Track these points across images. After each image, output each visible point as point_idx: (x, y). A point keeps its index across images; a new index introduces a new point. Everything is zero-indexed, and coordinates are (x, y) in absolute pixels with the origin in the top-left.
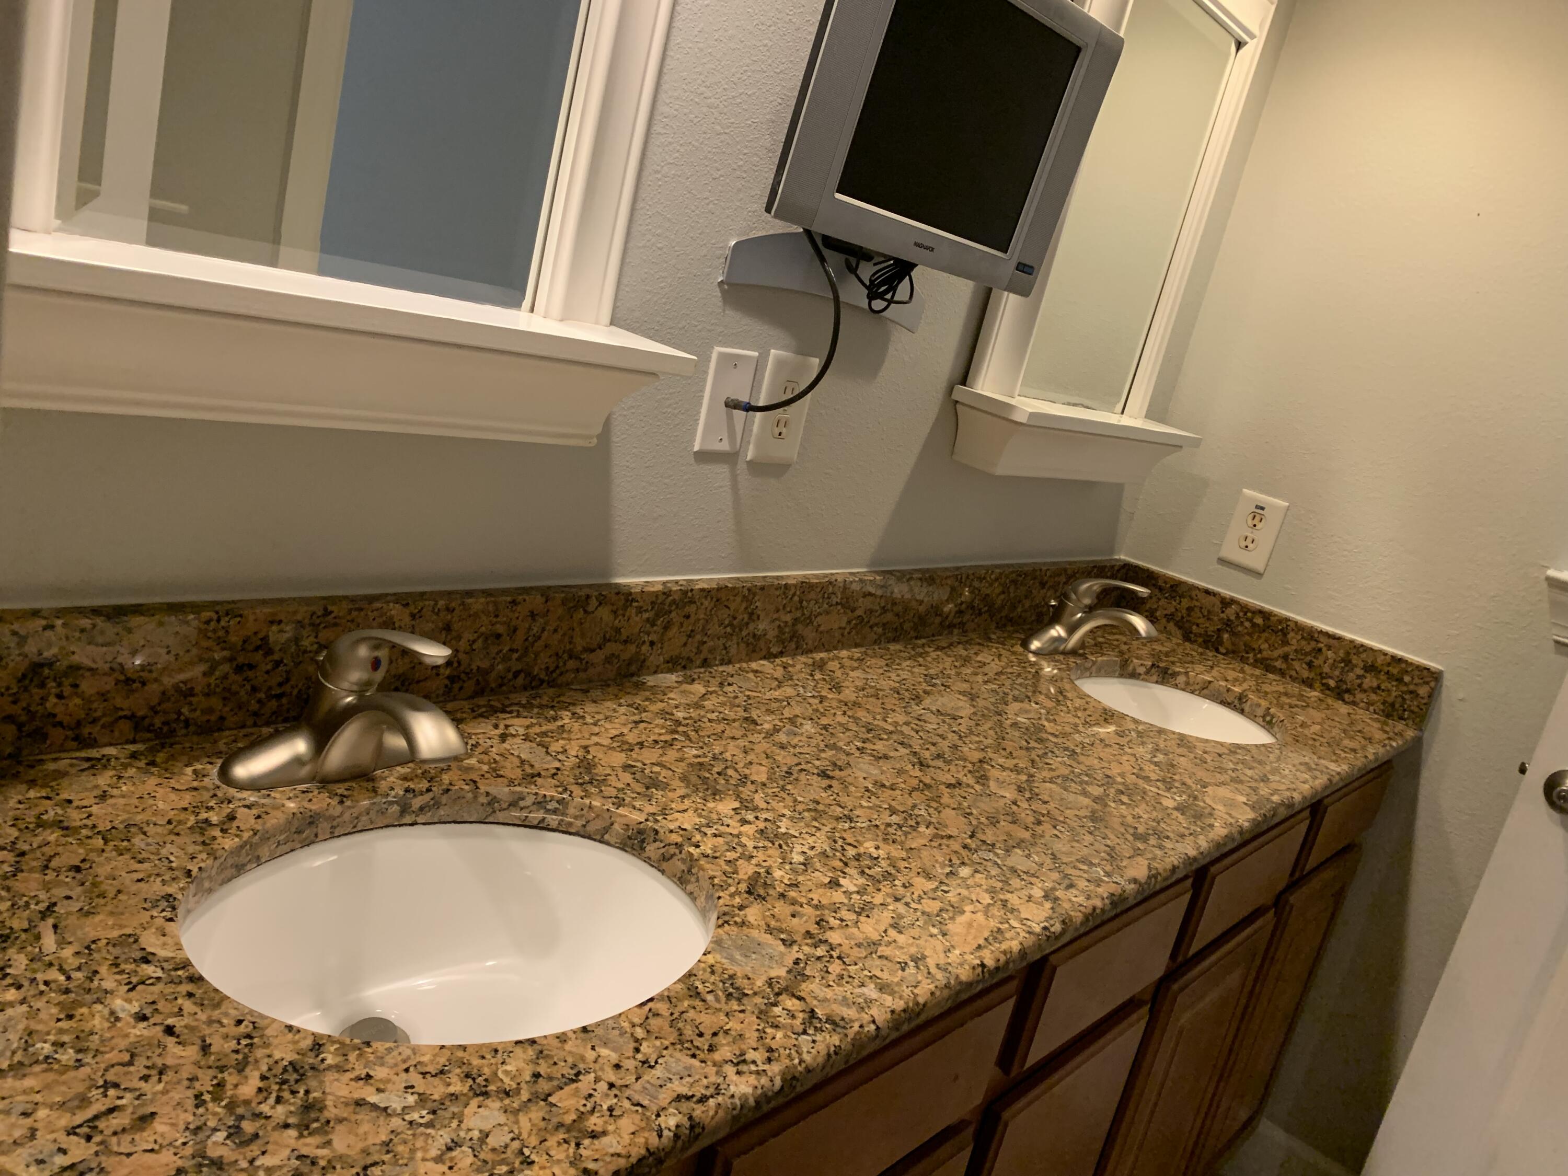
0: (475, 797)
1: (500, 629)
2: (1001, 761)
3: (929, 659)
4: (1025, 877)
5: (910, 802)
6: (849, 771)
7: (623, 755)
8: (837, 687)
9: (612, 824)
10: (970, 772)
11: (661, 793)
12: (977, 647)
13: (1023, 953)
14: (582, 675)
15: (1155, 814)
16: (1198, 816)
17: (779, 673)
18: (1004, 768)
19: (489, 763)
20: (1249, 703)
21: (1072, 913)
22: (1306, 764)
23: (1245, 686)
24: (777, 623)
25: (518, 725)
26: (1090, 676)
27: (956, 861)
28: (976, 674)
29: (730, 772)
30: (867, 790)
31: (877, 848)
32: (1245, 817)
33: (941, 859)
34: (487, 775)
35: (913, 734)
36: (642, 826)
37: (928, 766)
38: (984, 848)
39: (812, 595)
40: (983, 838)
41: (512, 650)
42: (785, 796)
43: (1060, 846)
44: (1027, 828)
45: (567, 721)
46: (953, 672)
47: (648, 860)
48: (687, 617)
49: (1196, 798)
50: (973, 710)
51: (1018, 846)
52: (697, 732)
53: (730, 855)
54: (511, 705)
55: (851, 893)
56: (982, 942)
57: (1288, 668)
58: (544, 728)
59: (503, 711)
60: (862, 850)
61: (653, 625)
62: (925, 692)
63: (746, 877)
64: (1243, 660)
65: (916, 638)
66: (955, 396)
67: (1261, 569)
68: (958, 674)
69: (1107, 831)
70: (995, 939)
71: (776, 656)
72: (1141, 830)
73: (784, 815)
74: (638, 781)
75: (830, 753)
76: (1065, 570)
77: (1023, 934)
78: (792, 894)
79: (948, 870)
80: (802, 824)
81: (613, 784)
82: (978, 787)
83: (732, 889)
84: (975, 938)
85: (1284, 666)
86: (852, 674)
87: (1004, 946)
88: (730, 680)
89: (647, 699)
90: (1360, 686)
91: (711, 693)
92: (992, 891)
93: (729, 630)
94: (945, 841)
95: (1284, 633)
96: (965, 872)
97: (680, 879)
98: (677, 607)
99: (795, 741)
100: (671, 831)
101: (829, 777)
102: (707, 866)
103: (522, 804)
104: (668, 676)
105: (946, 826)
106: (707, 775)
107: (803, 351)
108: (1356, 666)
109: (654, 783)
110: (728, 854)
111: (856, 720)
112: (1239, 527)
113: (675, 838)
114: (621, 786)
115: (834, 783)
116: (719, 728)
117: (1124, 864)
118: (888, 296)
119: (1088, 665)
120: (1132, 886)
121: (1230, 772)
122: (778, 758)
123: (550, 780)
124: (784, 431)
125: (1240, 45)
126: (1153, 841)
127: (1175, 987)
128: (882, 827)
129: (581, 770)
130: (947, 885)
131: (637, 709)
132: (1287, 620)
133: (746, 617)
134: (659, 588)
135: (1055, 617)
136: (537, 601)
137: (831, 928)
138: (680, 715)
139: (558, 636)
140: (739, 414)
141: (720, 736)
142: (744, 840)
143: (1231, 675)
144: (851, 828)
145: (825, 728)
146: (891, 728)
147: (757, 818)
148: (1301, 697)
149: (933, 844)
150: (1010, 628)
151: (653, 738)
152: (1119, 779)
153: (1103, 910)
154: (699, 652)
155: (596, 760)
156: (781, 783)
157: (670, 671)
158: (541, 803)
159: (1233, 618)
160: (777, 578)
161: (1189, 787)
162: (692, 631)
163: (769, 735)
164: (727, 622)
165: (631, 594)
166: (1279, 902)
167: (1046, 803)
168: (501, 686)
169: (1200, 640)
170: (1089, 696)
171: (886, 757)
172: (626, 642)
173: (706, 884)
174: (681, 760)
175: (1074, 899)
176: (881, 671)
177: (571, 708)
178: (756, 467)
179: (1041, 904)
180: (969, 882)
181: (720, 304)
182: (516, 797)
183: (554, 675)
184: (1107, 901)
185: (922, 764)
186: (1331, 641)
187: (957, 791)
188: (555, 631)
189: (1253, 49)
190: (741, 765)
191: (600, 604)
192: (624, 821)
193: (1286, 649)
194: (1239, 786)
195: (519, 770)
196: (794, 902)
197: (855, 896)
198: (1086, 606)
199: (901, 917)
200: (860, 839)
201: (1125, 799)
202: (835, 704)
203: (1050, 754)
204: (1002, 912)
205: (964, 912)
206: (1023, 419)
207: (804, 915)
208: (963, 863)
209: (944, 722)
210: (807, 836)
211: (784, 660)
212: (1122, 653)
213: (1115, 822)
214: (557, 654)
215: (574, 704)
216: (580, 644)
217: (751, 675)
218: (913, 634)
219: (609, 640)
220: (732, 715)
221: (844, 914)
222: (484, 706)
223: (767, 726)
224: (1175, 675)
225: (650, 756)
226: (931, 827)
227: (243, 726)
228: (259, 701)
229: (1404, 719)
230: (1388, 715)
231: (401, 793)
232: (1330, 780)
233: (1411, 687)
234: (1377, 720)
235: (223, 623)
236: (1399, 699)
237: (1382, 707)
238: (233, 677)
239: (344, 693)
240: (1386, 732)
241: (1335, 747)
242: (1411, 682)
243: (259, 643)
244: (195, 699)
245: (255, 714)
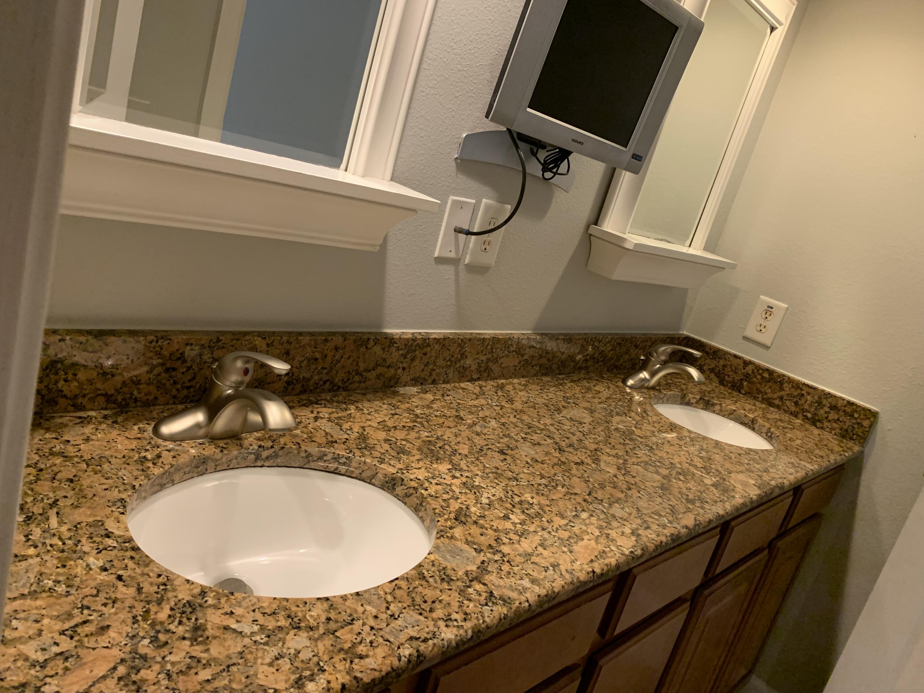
0: (299, 453)
1: (318, 355)
2: (608, 450)
3: (566, 387)
4: (620, 520)
5: (553, 472)
6: (517, 451)
7: (385, 433)
8: (511, 401)
9: (377, 473)
10: (589, 456)
11: (405, 457)
12: (595, 382)
13: (618, 566)
14: (363, 385)
15: (699, 487)
16: (725, 491)
17: (477, 390)
18: (609, 455)
19: (307, 433)
20: (758, 424)
21: (648, 544)
22: (792, 463)
23: (756, 414)
24: (477, 361)
25: (325, 412)
26: (663, 403)
27: (579, 509)
28: (594, 398)
29: (447, 447)
30: (527, 463)
31: (532, 498)
32: (754, 493)
33: (570, 507)
34: (306, 440)
35: (556, 431)
36: (394, 476)
37: (564, 451)
38: (596, 502)
39: (499, 345)
40: (596, 496)
41: (324, 368)
42: (479, 463)
43: (642, 504)
44: (622, 492)
45: (353, 411)
46: (580, 396)
47: (397, 496)
48: (425, 354)
49: (724, 480)
50: (592, 419)
51: (617, 502)
52: (428, 422)
53: (445, 496)
54: (322, 400)
55: (516, 524)
56: (593, 558)
57: (783, 405)
58: (340, 415)
59: (317, 404)
60: (523, 498)
61: (405, 358)
62: (563, 407)
63: (454, 510)
64: (755, 398)
65: (559, 374)
66: (590, 231)
67: (769, 345)
68: (584, 397)
69: (670, 496)
70: (601, 556)
71: (475, 380)
72: (691, 497)
73: (477, 475)
74: (393, 449)
75: (506, 439)
76: (651, 338)
77: (618, 555)
78: (481, 522)
79: (574, 513)
80: (488, 481)
81: (378, 450)
82: (593, 465)
83: (446, 517)
84: (590, 555)
85: (780, 403)
86: (520, 393)
87: (607, 561)
88: (448, 393)
89: (400, 401)
90: (827, 418)
91: (437, 400)
92: (600, 528)
93: (449, 363)
94: (573, 496)
95: (781, 383)
96: (584, 515)
97: (415, 508)
98: (420, 347)
99: (485, 431)
100: (411, 480)
101: (505, 454)
102: (432, 502)
103: (325, 458)
104: (412, 388)
105: (574, 487)
106: (433, 448)
107: (502, 201)
108: (825, 406)
109: (402, 451)
110: (444, 495)
111: (522, 421)
112: (757, 318)
113: (413, 484)
114: (383, 451)
115: (508, 457)
116: (441, 421)
117: (680, 516)
118: (554, 170)
119: (662, 396)
120: (685, 530)
121: (746, 466)
122: (475, 441)
123: (342, 445)
125: (773, 29)
126: (698, 504)
127: (705, 593)
128: (536, 486)
129: (361, 440)
130: (574, 523)
131: (393, 406)
132: (784, 375)
133: (459, 356)
134: (410, 336)
135: (643, 366)
136: (339, 341)
137: (504, 544)
138: (418, 412)
139: (350, 361)
140: (462, 236)
141: (441, 425)
142: (454, 488)
143: (748, 407)
144: (517, 485)
145: (503, 424)
146: (542, 427)
147: (462, 475)
148: (790, 422)
149: (566, 498)
150: (615, 371)
151: (402, 424)
152: (678, 466)
153: (666, 543)
154: (431, 375)
155: (369, 435)
156: (477, 455)
157: (414, 385)
158: (336, 458)
159: (750, 373)
160: (479, 334)
161: (720, 473)
162: (428, 363)
163: (470, 426)
164: (448, 358)
165: (393, 339)
166: (771, 545)
167: (634, 477)
168: (316, 388)
169: (730, 385)
170: (662, 415)
171: (539, 444)
172: (389, 367)
173: (430, 512)
174: (419, 438)
175: (649, 536)
176: (537, 393)
177: (355, 403)
178: (470, 268)
179: (630, 538)
180: (587, 521)
181: (455, 171)
182: (322, 454)
183: (346, 384)
184: (669, 538)
185: (561, 450)
186: (811, 391)
187: (581, 467)
188: (349, 358)
189: (781, 32)
190: (453, 443)
191: (375, 344)
192: (384, 472)
193: (782, 393)
194: (751, 474)
195: (324, 439)
196: (482, 527)
197: (518, 526)
198: (662, 361)
199: (545, 540)
200: (522, 491)
201: (682, 478)
202: (509, 411)
203: (637, 448)
204: (606, 541)
205: (583, 539)
206: (631, 247)
207: (488, 535)
208: (583, 510)
209: (574, 425)
210: (491, 488)
211: (480, 382)
212: (682, 390)
213: (676, 491)
214: (349, 372)
215: (357, 402)
216: (362, 368)
217: (460, 391)
218: (557, 372)
219: (379, 365)
220: (449, 414)
221: (512, 536)
222: (306, 400)
223: (469, 421)
224: (713, 405)
225: (400, 435)
226: (565, 487)
227: (167, 404)
228: (178, 390)
229: (853, 440)
230: (843, 437)
231: (256, 448)
232: (806, 474)
233: (859, 420)
234: (836, 439)
235: (159, 343)
236: (851, 428)
237: (840, 431)
238: (163, 375)
239: (227, 388)
240: (841, 447)
241: (810, 454)
242: (859, 418)
243: (179, 356)
244: (141, 386)
245: (175, 397)
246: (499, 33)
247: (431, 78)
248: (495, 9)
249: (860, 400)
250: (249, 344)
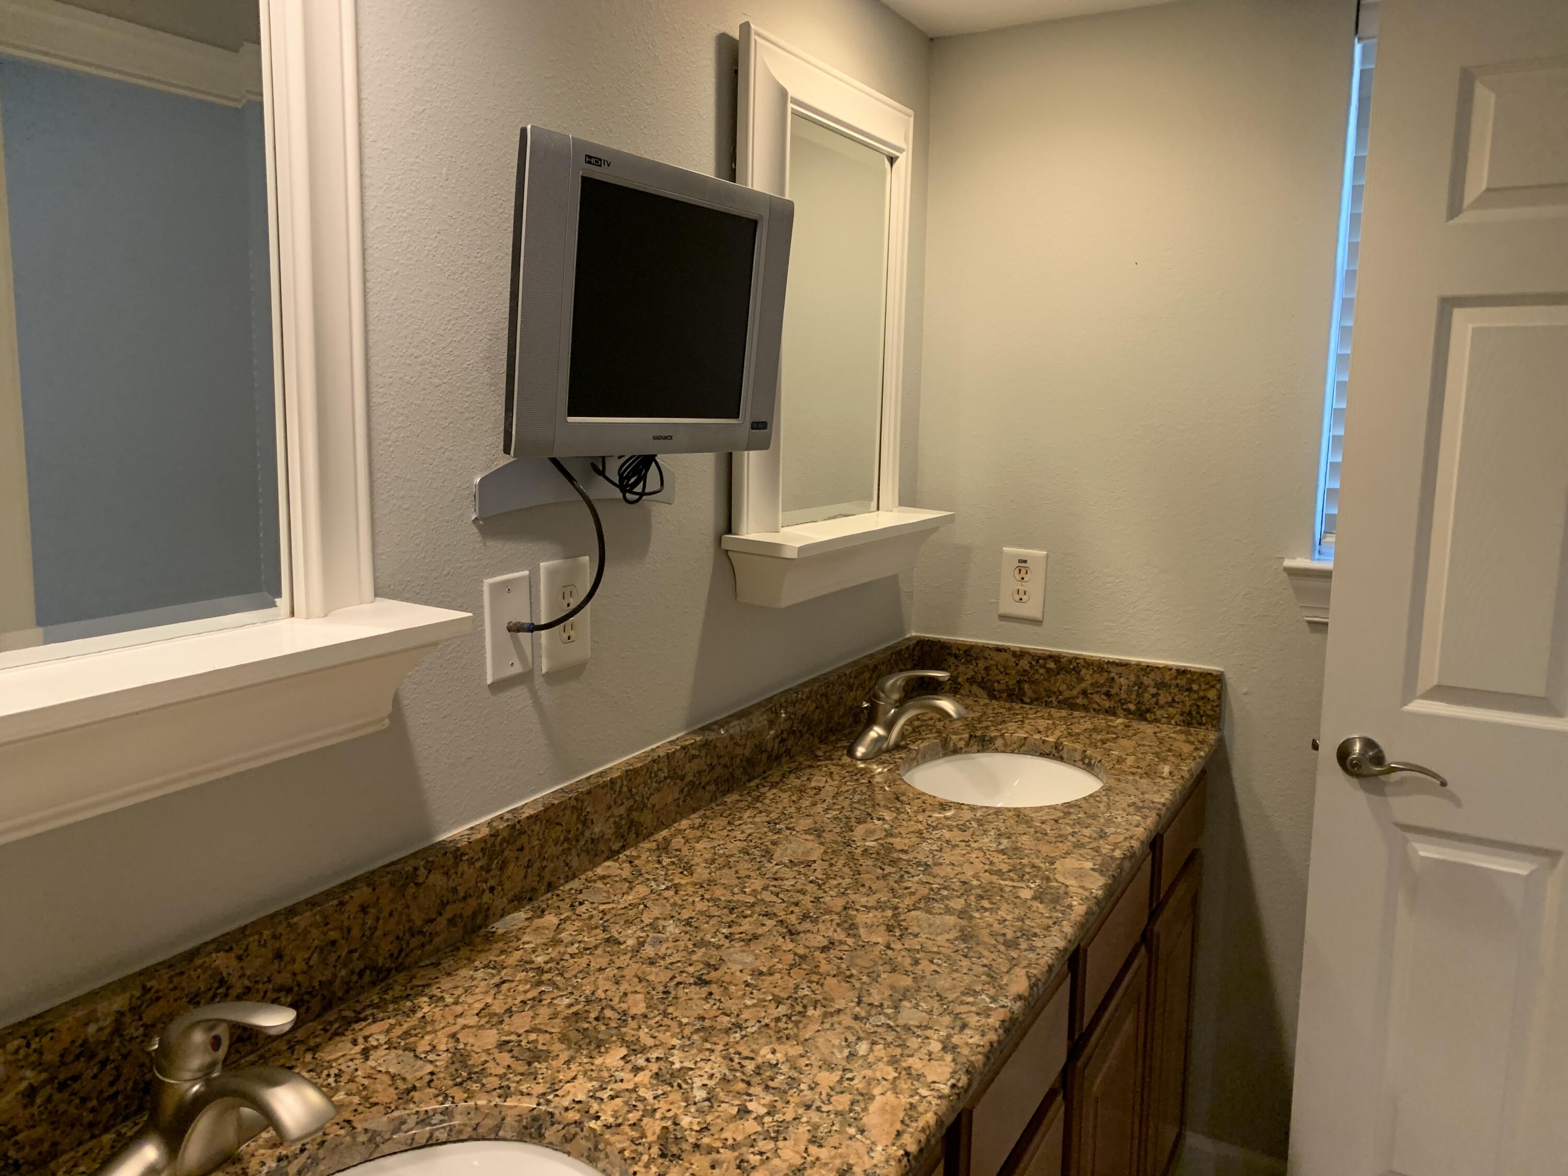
0: (354, 1137)
1: (333, 935)
2: (864, 900)
3: (767, 801)
4: (919, 1032)
5: (791, 983)
6: (724, 969)
7: (495, 1031)
8: (688, 869)
9: (503, 1119)
10: (838, 925)
11: (544, 1065)
12: (808, 771)
13: (940, 1122)
14: (428, 948)
15: (1017, 911)
16: (1056, 900)
17: (626, 872)
18: (868, 909)
19: (358, 1093)
20: (1065, 750)
21: (973, 1058)
22: (1134, 804)
23: (1058, 733)
24: (612, 820)
25: (376, 1032)
26: (918, 765)
27: (852, 1039)
28: (814, 804)
29: (608, 1013)
30: (748, 985)
31: (774, 1052)
32: (1097, 884)
33: (836, 1042)
34: (361, 1108)
35: (774, 898)
36: (535, 1112)
37: (799, 933)
38: (873, 1012)
39: (640, 780)
40: (870, 1000)
41: (351, 952)
42: (669, 1022)
43: (943, 983)
44: (906, 973)
45: (426, 1009)
46: (793, 810)
47: (550, 1145)
48: (521, 849)
49: (1048, 879)
50: (823, 848)
51: (904, 997)
52: (561, 974)
53: (633, 1117)
54: (364, 1009)
55: (762, 1117)
56: (898, 1126)
57: (1090, 703)
58: (406, 1026)
59: (358, 1020)
60: (760, 1060)
61: (488, 871)
62: (774, 843)
63: (654, 1138)
64: (1048, 704)
65: (749, 781)
66: (725, 546)
67: (1039, 617)
68: (799, 809)
69: (979, 948)
70: (910, 1117)
71: (618, 852)
72: (1010, 935)
73: (673, 1047)
74: (518, 1059)
75: (701, 952)
76: (867, 666)
77: (935, 1102)
78: (706, 1140)
79: (846, 1052)
80: (694, 1051)
81: (494, 1072)
82: (850, 941)
83: (645, 1158)
84: (892, 1125)
85: (1085, 702)
86: (699, 846)
87: (921, 1123)
88: (581, 897)
89: (503, 952)
90: (1157, 703)
91: (565, 920)
92: (893, 1061)
93: (566, 845)
94: (835, 1019)
95: (1077, 670)
96: (863, 1048)
97: (588, 1158)
98: (508, 842)
99: (662, 950)
100: (567, 1109)
101: (707, 983)
102: (613, 1139)
103: (404, 1127)
104: (516, 915)
105: (832, 1000)
106: (586, 1025)
107: (571, 554)
108: (1148, 686)
109: (536, 1056)
110: (630, 1115)
111: (715, 901)
112: (1009, 583)
113: (573, 1116)
114: (501, 1071)
115: (714, 988)
116: (583, 961)
117: (1005, 981)
118: (639, 489)
119: (913, 755)
120: (1019, 1004)
121: (1070, 838)
122: (651, 978)
123: (428, 1090)
124: (572, 633)
125: (892, 160)
126: (1024, 945)
127: (1080, 1064)
128: (772, 1025)
129: (457, 1065)
130: (851, 1071)
131: (494, 968)
132: (1076, 658)
133: (580, 826)
134: (485, 831)
135: (871, 722)
136: (363, 894)
137: (753, 1168)
138: (540, 960)
139: (393, 920)
140: (524, 637)
141: (586, 972)
142: (642, 1092)
143: (1042, 724)
144: (743, 1037)
145: (688, 923)
146: (751, 900)
147: (648, 1060)
148: (1109, 729)
149: (827, 1026)
150: (833, 738)
151: (520, 998)
152: (975, 883)
153: (999, 1042)
154: (541, 878)
155: (468, 1048)
156: (662, 1007)
157: (516, 909)
158: (424, 1120)
159: (1027, 668)
160: (601, 774)
161: (1039, 869)
162: (530, 860)
163: (636, 951)
164: (562, 838)
165: (458, 849)
166: (1147, 938)
167: (916, 936)
168: (347, 992)
169: (1005, 695)
170: (924, 794)
171: (756, 937)
172: (465, 898)
173: (617, 1159)
174: (554, 1016)
175: (971, 1041)
176: (725, 832)
177: (426, 991)
178: (553, 677)
179: (942, 1059)
180: (871, 1059)
181: (479, 539)
182: (397, 1122)
183: (400, 960)
184: (1001, 1031)
185: (792, 933)
186: (1120, 669)
187: (833, 953)
188: (391, 915)
189: (904, 161)
190: (616, 1000)
191: (430, 872)
192: (516, 1112)
193: (1083, 685)
194: (1082, 851)
195: (392, 1090)
196: (710, 1150)
197: (768, 1119)
198: (896, 701)
199: (816, 1127)
200: (755, 1047)
201: (986, 904)
202: (690, 889)
203: (906, 876)
204: (909, 1082)
205: (874, 1096)
206: (793, 555)
207: (724, 1162)
208: (859, 1039)
209: (799, 873)
210: (701, 1064)
211: (627, 853)
212: (939, 732)
213: (984, 935)
214: (398, 938)
215: (429, 985)
216: (418, 918)
217: (599, 884)
218: (744, 778)
219: (448, 903)
220: (590, 940)
221: (763, 1145)
222: (336, 1020)
223: (631, 942)
224: (992, 740)
225: (521, 1022)
226: (819, 1006)
227: (80, 1144)
228: (93, 1110)
229: (1204, 724)
230: (1189, 724)
231: (274, 1165)
232: (1159, 815)
233: (1201, 694)
234: (1181, 732)
235: (34, 1046)
236: (1195, 707)
237: (1181, 718)
238: (57, 1097)
239: (187, 1085)
240: (1192, 743)
241: (1153, 776)
242: (1200, 689)
243: (78, 1051)
244: (19, 1138)
245: (91, 1125)
246: (482, 306)
247: (394, 414)
248: (465, 274)
249: (1193, 661)
250: (205, 971)
